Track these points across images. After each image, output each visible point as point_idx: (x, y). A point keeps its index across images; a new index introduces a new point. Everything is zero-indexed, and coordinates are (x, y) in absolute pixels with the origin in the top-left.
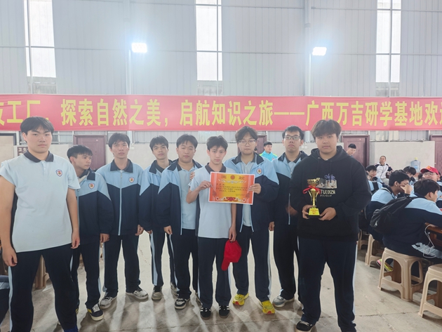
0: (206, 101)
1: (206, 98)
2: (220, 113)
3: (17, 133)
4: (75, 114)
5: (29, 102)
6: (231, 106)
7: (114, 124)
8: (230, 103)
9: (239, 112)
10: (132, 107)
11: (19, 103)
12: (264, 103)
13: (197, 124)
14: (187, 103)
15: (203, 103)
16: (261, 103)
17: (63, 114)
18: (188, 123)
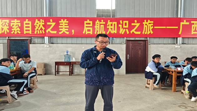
0: (102, 21)
4: (8, 27)
7: (36, 33)
8: (121, 21)
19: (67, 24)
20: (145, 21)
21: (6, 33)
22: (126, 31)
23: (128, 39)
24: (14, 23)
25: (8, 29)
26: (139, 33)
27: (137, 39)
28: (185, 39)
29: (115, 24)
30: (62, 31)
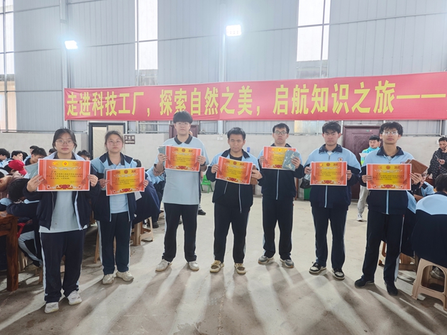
0: (305, 86)
1: (306, 82)
2: (321, 99)
3: (126, 122)
4: (171, 103)
5: (136, 94)
6: (336, 89)
7: (206, 113)
8: (336, 86)
9: (346, 97)
10: (224, 95)
11: (128, 95)
12: (383, 85)
13: (293, 112)
14: (282, 89)
15: (301, 87)
16: (378, 85)
17: (161, 105)
18: (282, 111)
19: (250, 96)
20: (380, 83)
21: (168, 114)
22: (343, 106)
24: (179, 95)
25: (171, 106)
26: (367, 110)
29: (325, 93)
30: (241, 109)
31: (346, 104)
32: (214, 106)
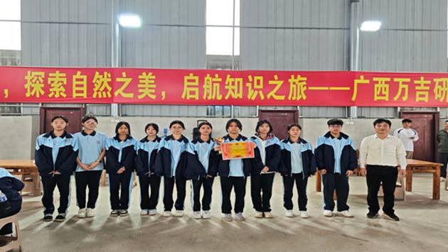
0: (217, 76)
2: (235, 87)
4: (42, 85)
6: (251, 80)
7: (94, 96)
8: (250, 77)
9: (261, 86)
10: (118, 80)
12: (296, 78)
13: (205, 98)
14: (191, 76)
15: (213, 76)
16: (290, 78)
17: (27, 86)
18: (192, 96)
19: (153, 82)
20: (293, 76)
21: (38, 96)
22: (258, 94)
23: (264, 108)
24: (55, 77)
25: (42, 88)
26: (282, 98)
27: (279, 109)
28: (363, 109)
29: (239, 82)
30: (142, 93)
31: (261, 92)
32: (106, 90)
